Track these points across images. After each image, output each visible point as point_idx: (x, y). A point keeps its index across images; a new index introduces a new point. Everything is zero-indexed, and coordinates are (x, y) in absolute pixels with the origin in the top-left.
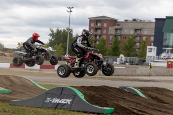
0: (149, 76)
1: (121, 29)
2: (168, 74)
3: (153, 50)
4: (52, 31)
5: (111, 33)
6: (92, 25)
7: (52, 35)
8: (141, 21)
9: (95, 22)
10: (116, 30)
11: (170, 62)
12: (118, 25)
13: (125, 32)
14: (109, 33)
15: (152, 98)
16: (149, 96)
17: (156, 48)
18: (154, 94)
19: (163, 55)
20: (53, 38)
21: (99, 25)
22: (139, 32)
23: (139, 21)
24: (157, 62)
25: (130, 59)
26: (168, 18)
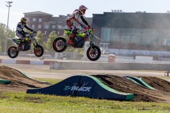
1: (55, 25)
9: (31, 18)
10: (51, 25)
21: (34, 20)
26: (105, 13)
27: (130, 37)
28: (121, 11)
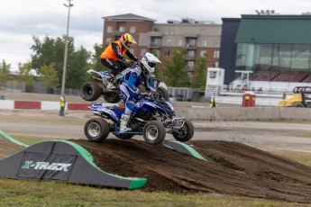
0: (211, 120)
1: (160, 38)
2: (245, 118)
3: (217, 75)
4: (37, 41)
5: (144, 45)
6: (110, 30)
7: (37, 47)
8: (196, 23)
9: (115, 25)
10: (153, 38)
11: (248, 95)
12: (156, 30)
13: (168, 42)
14: (140, 44)
15: (215, 159)
16: (210, 156)
17: (223, 71)
18: (219, 153)
19: (236, 83)
20: (38, 53)
21: (121, 29)
22: (193, 42)
23: (193, 22)
24: (225, 95)
25: (177, 91)
26: (244, 17)
27: (289, 59)
28: (273, 11)
